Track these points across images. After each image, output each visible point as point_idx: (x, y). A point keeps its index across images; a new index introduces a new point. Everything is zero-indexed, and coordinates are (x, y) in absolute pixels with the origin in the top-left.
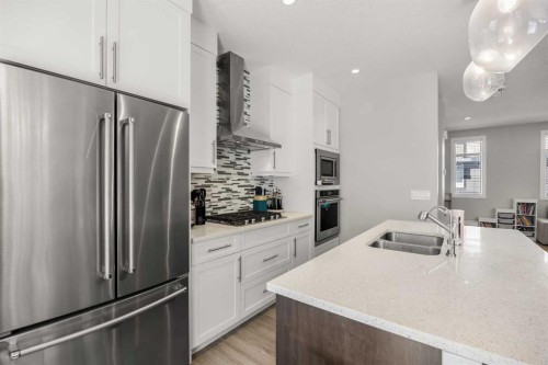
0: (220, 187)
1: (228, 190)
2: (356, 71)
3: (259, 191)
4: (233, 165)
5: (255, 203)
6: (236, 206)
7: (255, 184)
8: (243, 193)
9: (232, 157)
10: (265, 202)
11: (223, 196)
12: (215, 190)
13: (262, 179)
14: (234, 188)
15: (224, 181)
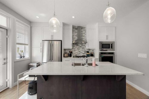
1: (79, 52)
3: (88, 52)
4: (81, 47)
5: (87, 55)
6: (82, 55)
7: (87, 50)
8: (83, 52)
9: (81, 45)
12: (76, 52)
13: (89, 50)
14: (81, 51)
15: (78, 50)
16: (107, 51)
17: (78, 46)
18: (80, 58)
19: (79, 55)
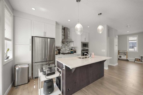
0: (64, 49)
1: (66, 49)
2: (88, 27)
3: (72, 49)
5: (71, 51)
6: (67, 52)
7: (71, 48)
8: (68, 50)
9: (66, 44)
10: (73, 51)
11: (64, 50)
12: (63, 49)
13: (73, 47)
14: (67, 49)
15: (65, 48)
16: (85, 48)
17: (64, 44)
18: (66, 55)
19: (65, 52)
